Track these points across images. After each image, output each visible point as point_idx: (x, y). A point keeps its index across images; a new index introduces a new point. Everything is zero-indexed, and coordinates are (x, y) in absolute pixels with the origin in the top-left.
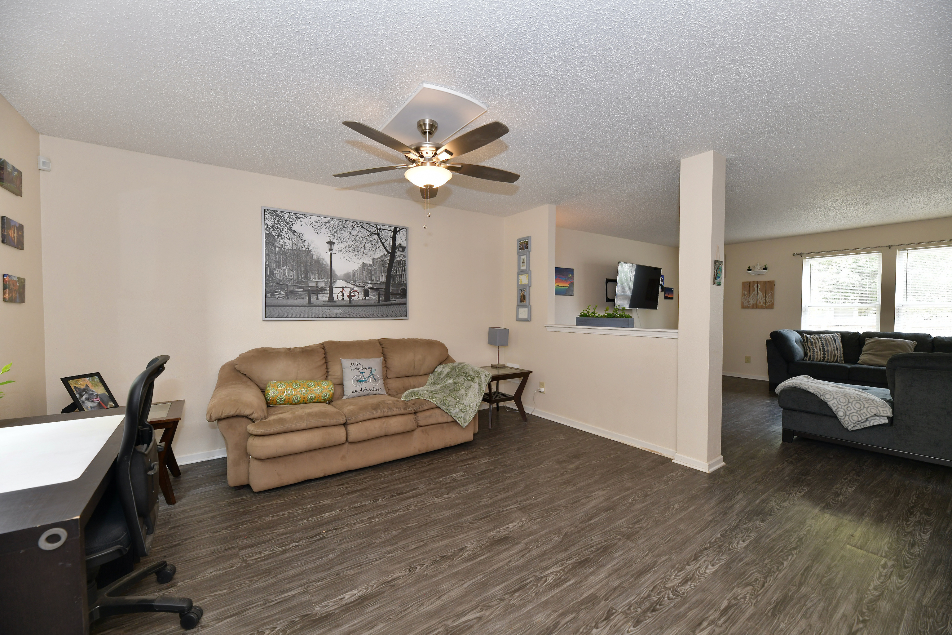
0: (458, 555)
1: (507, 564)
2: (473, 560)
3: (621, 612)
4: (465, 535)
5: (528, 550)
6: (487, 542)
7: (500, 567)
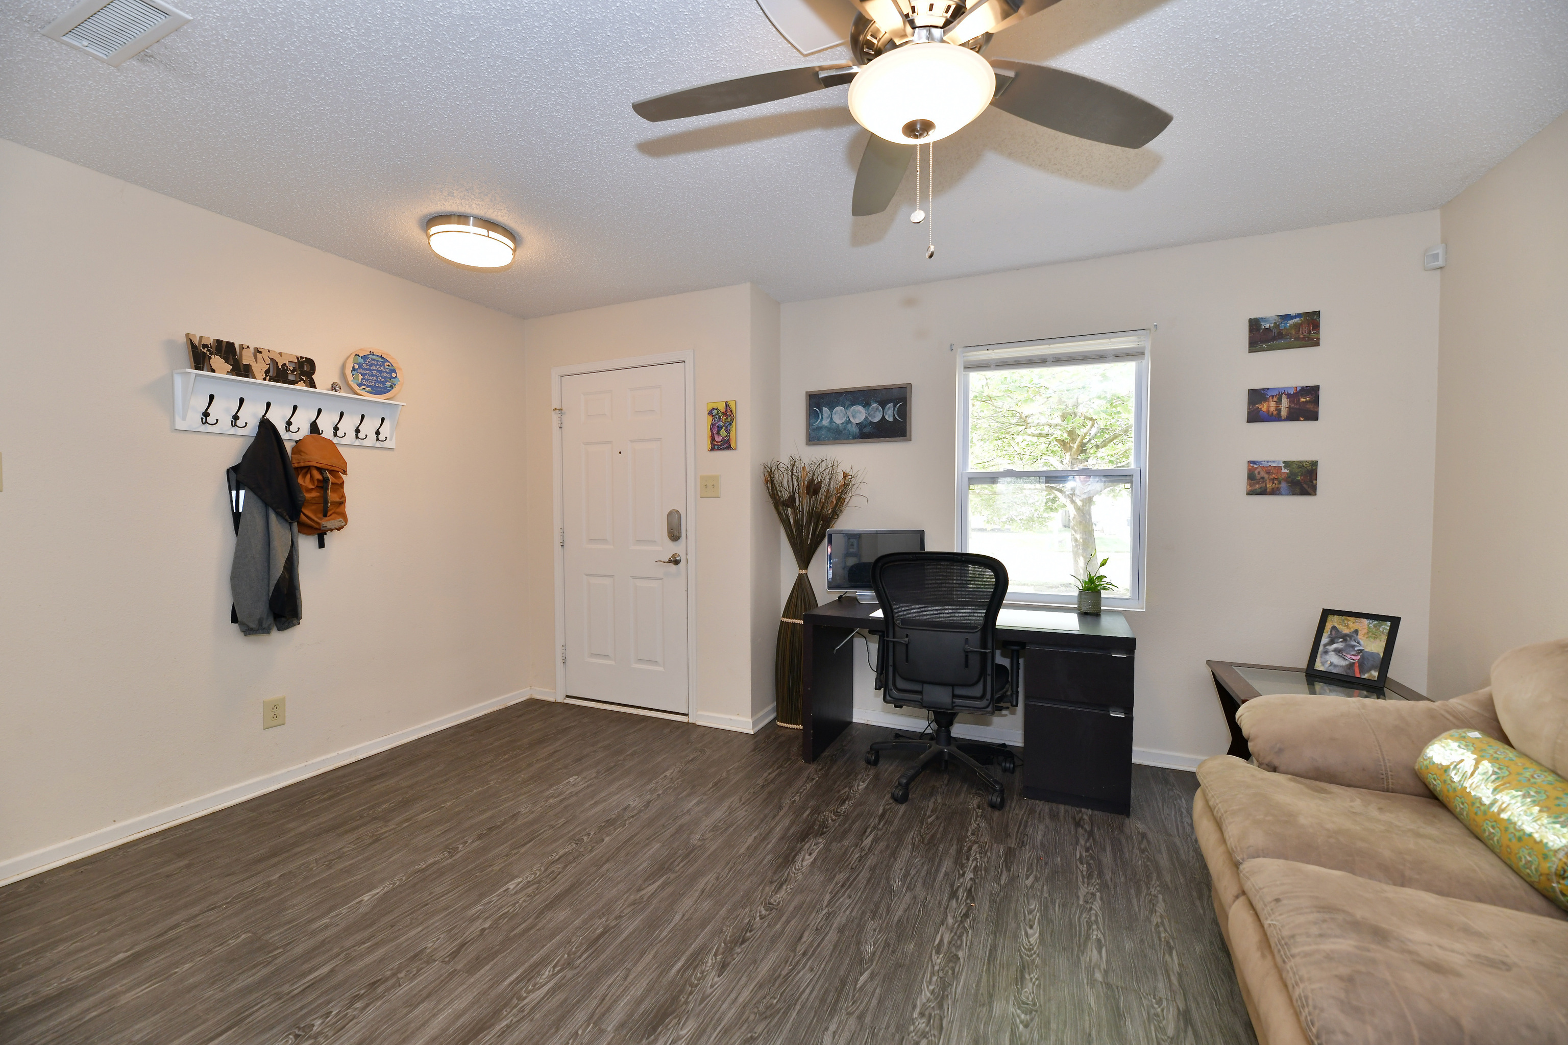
0: (723, 953)
1: (629, 970)
2: (692, 955)
3: (436, 961)
4: (741, 1000)
5: (595, 1018)
6: (686, 1003)
7: (638, 960)
